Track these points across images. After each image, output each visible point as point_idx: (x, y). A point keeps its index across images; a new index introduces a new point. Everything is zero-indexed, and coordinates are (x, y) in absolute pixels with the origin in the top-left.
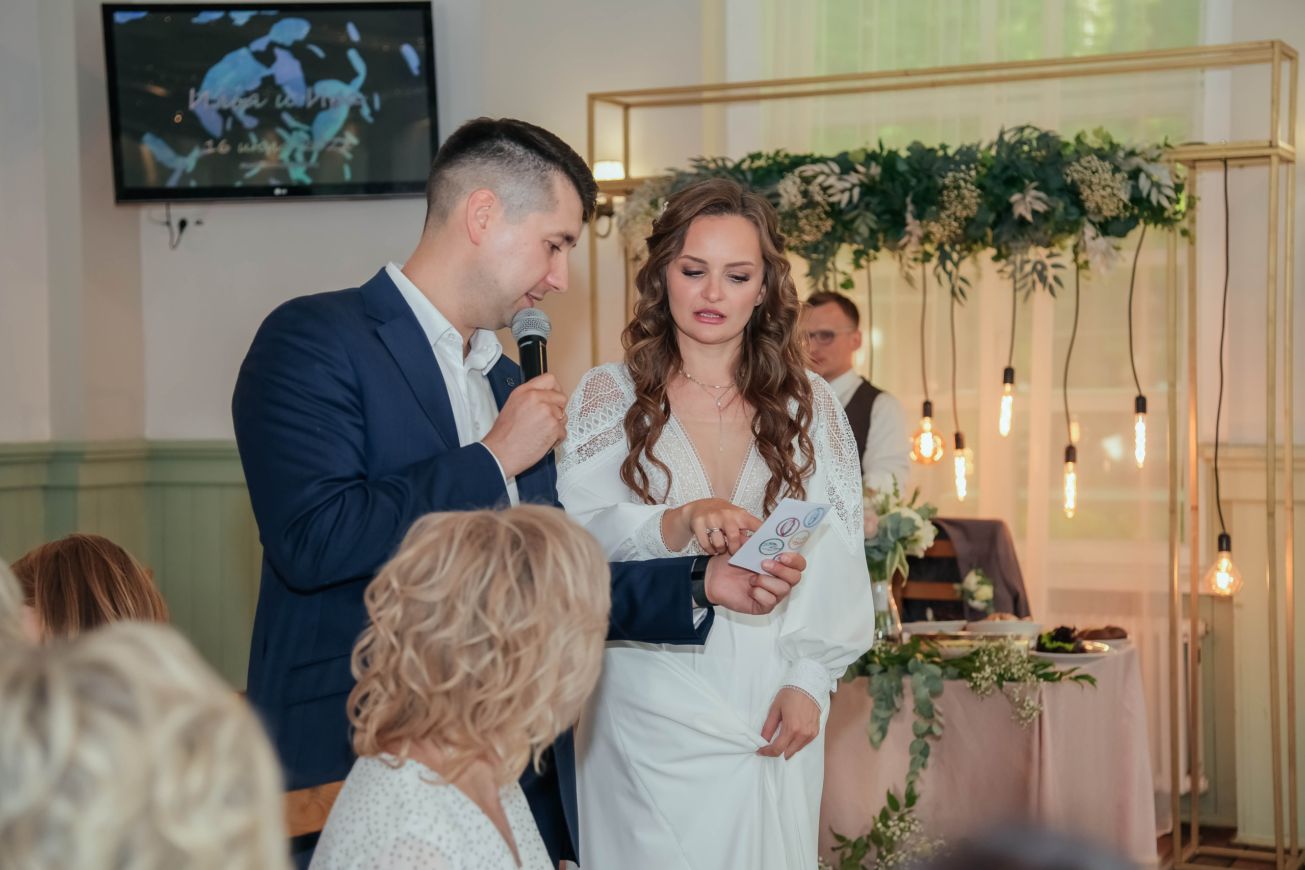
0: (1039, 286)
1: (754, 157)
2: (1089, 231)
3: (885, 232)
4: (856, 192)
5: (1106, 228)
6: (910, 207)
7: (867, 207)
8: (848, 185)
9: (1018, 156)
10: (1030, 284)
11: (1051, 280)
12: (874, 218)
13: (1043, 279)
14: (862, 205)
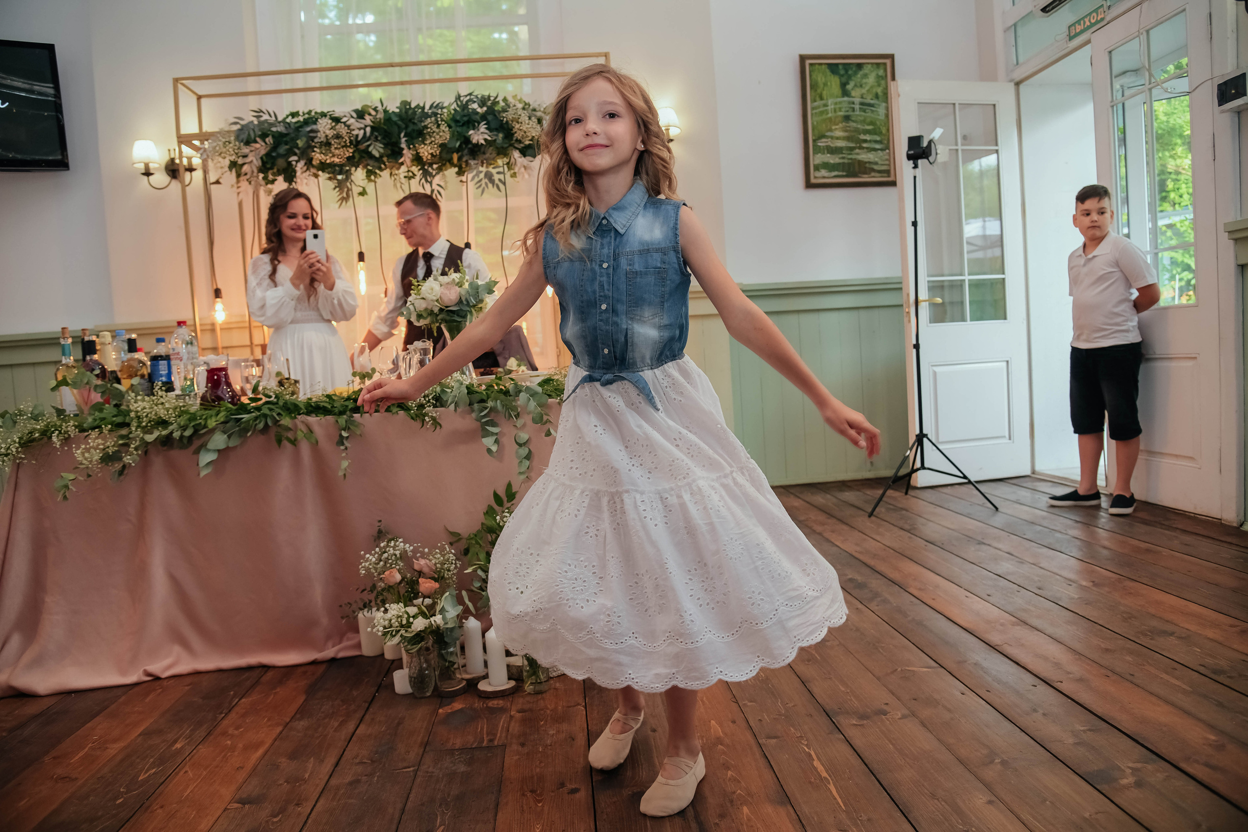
0: (490, 185)
1: (294, 115)
2: (516, 154)
3: (388, 156)
4: (368, 129)
5: (524, 152)
6: (403, 140)
7: (376, 139)
8: (363, 126)
9: (468, 111)
10: (484, 185)
11: (497, 181)
12: (382, 146)
13: (492, 181)
14: (372, 138)
